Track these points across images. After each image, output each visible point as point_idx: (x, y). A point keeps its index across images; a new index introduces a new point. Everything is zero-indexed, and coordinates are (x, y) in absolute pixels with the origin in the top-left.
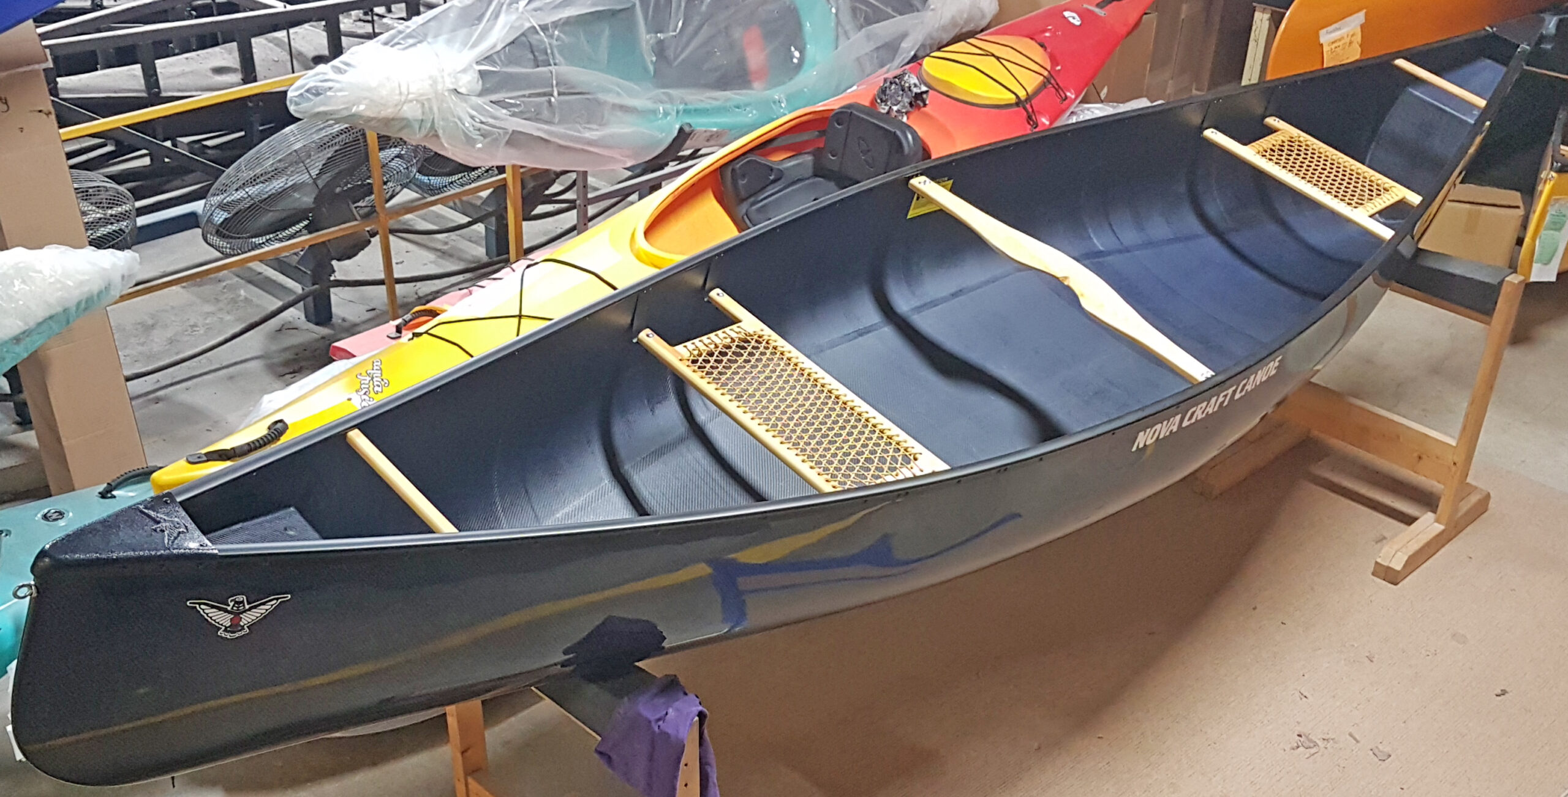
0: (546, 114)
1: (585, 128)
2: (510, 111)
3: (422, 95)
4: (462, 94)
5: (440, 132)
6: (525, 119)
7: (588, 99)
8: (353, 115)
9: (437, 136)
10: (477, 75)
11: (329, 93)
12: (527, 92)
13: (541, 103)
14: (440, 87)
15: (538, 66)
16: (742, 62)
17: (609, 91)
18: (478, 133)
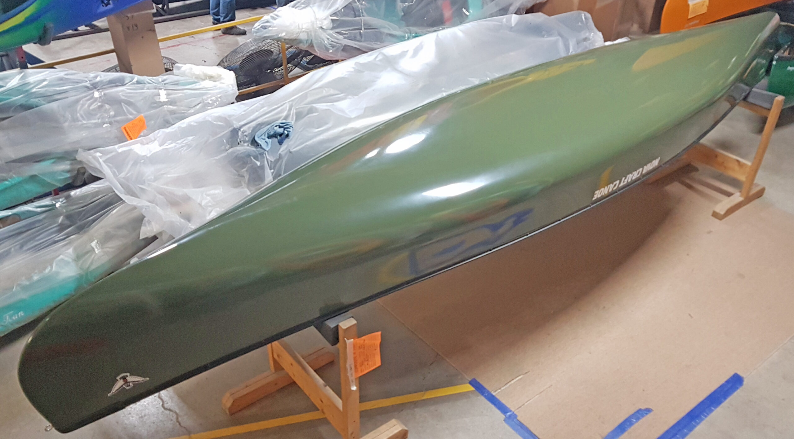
0: (358, 37)
1: (374, 44)
2: (343, 36)
3: (308, 29)
4: (324, 29)
5: (315, 45)
6: (350, 40)
7: (376, 31)
8: (280, 37)
9: (313, 46)
10: (330, 21)
11: (270, 28)
12: (351, 28)
13: (357, 33)
14: (315, 26)
15: (356, 17)
16: (442, 15)
17: (385, 27)
18: (330, 45)
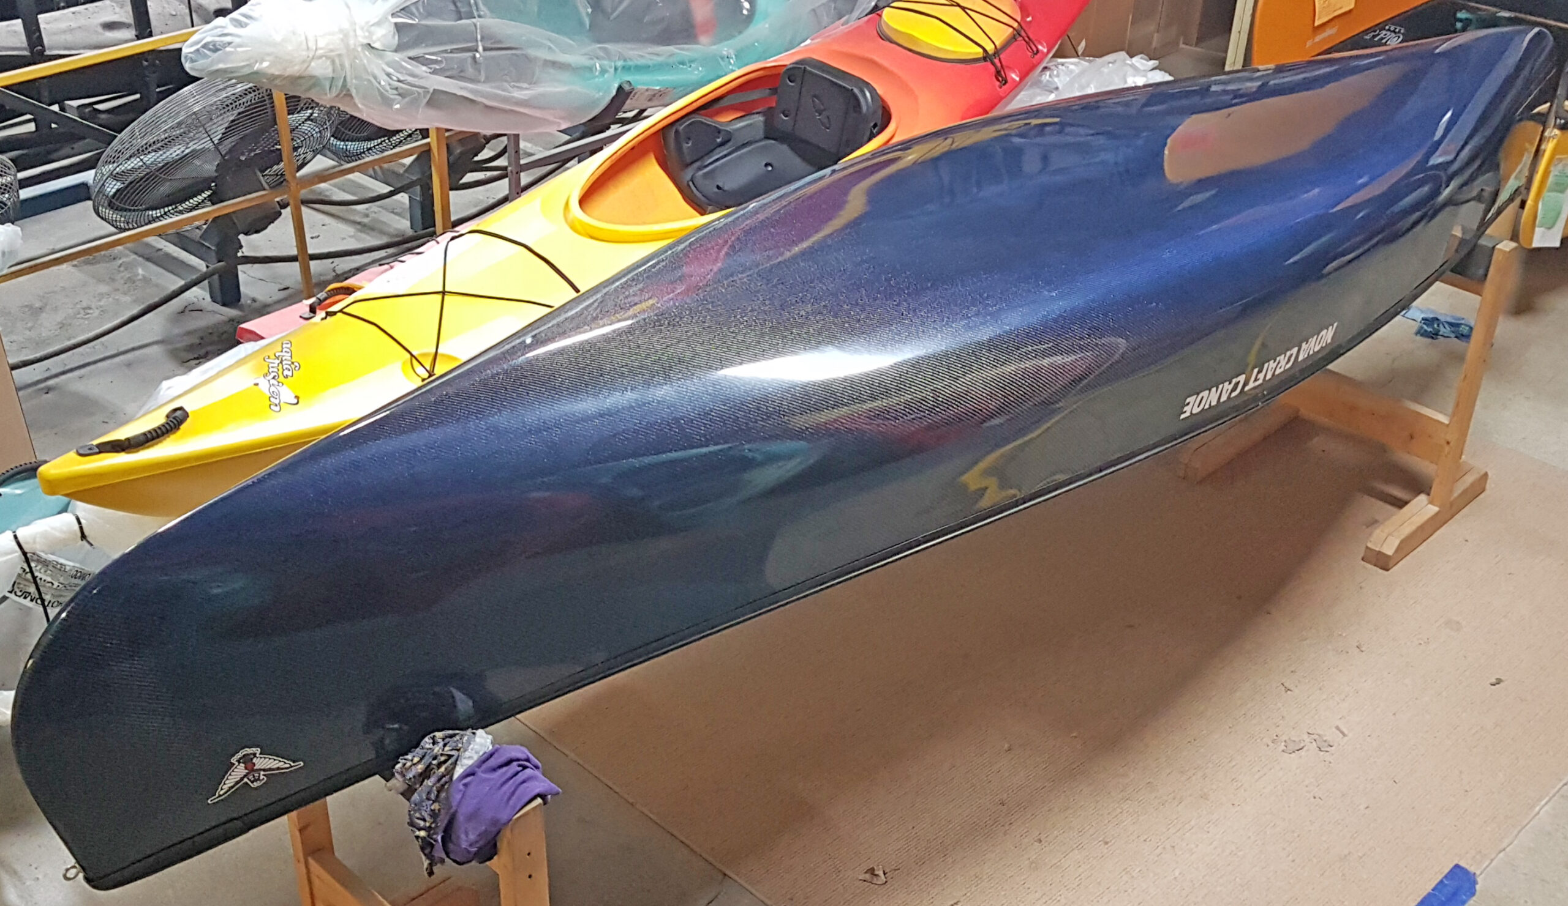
0: (470, 71)
1: (514, 86)
2: (431, 68)
3: (332, 51)
4: (377, 49)
5: (354, 92)
6: (447, 77)
7: (517, 55)
8: (256, 73)
9: (349, 95)
10: (392, 28)
11: (228, 49)
12: (449, 47)
13: (465, 59)
14: (352, 42)
15: (461, 19)
16: (686, 16)
17: (539, 46)
18: (395, 92)
